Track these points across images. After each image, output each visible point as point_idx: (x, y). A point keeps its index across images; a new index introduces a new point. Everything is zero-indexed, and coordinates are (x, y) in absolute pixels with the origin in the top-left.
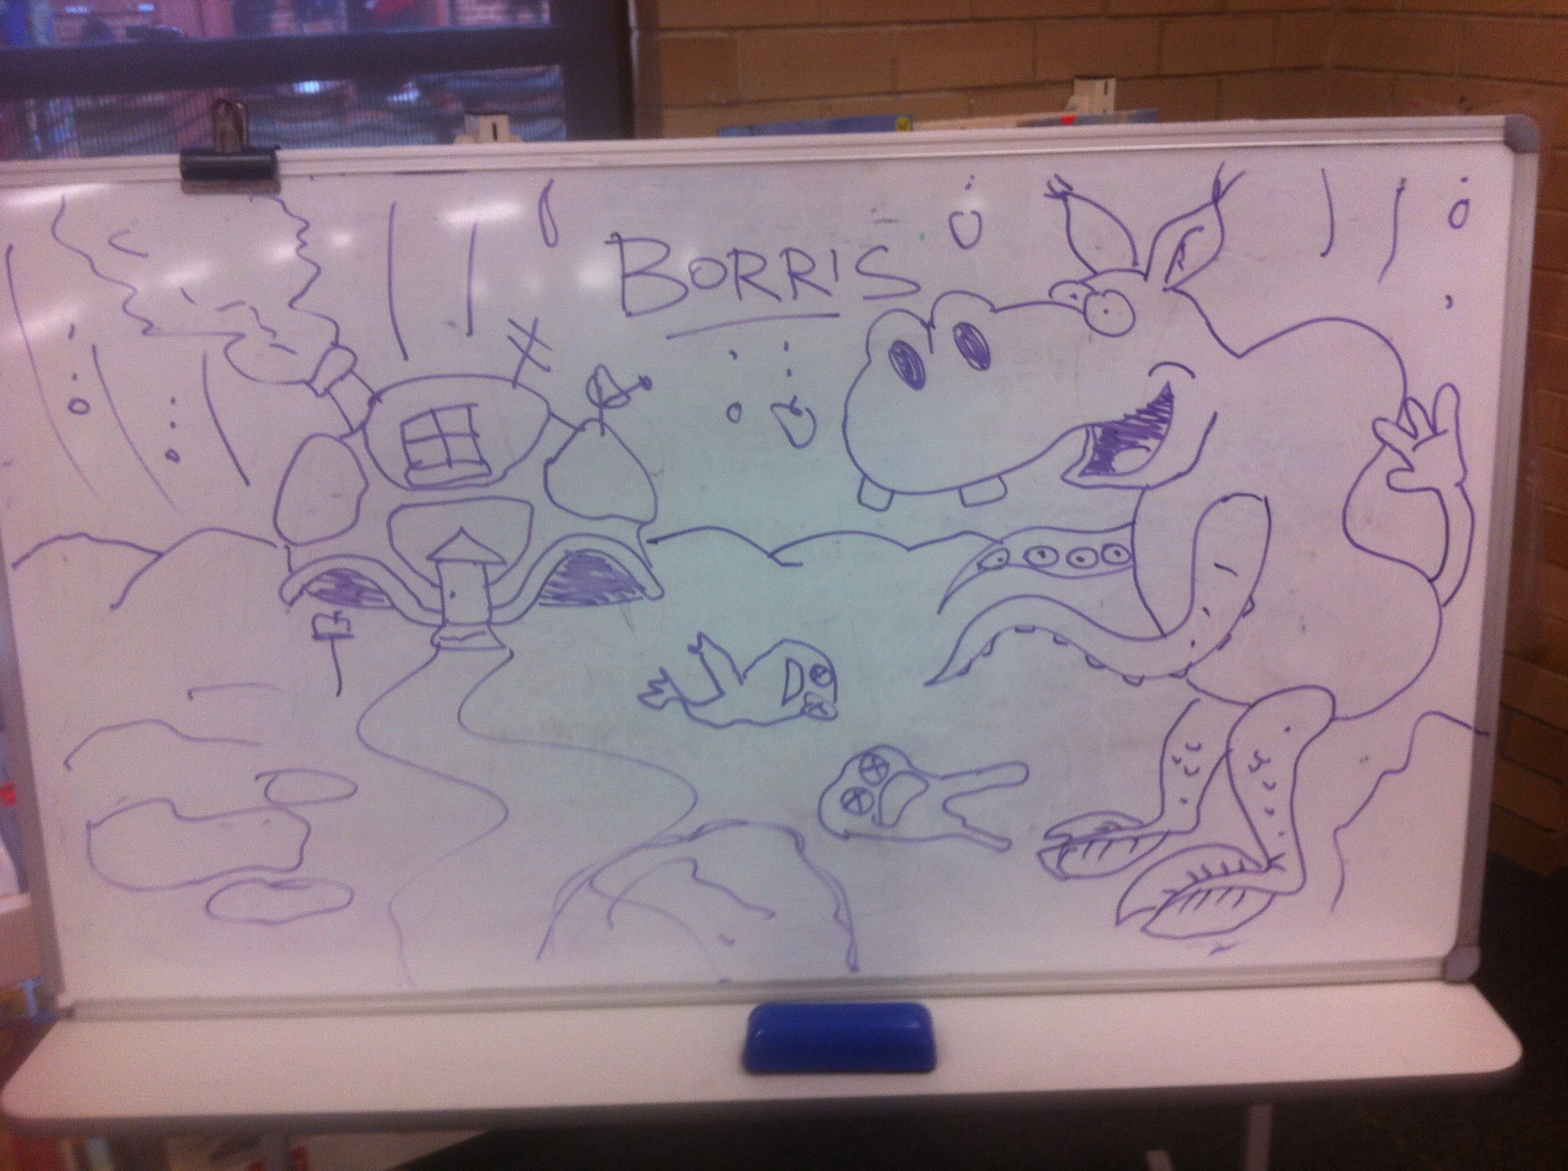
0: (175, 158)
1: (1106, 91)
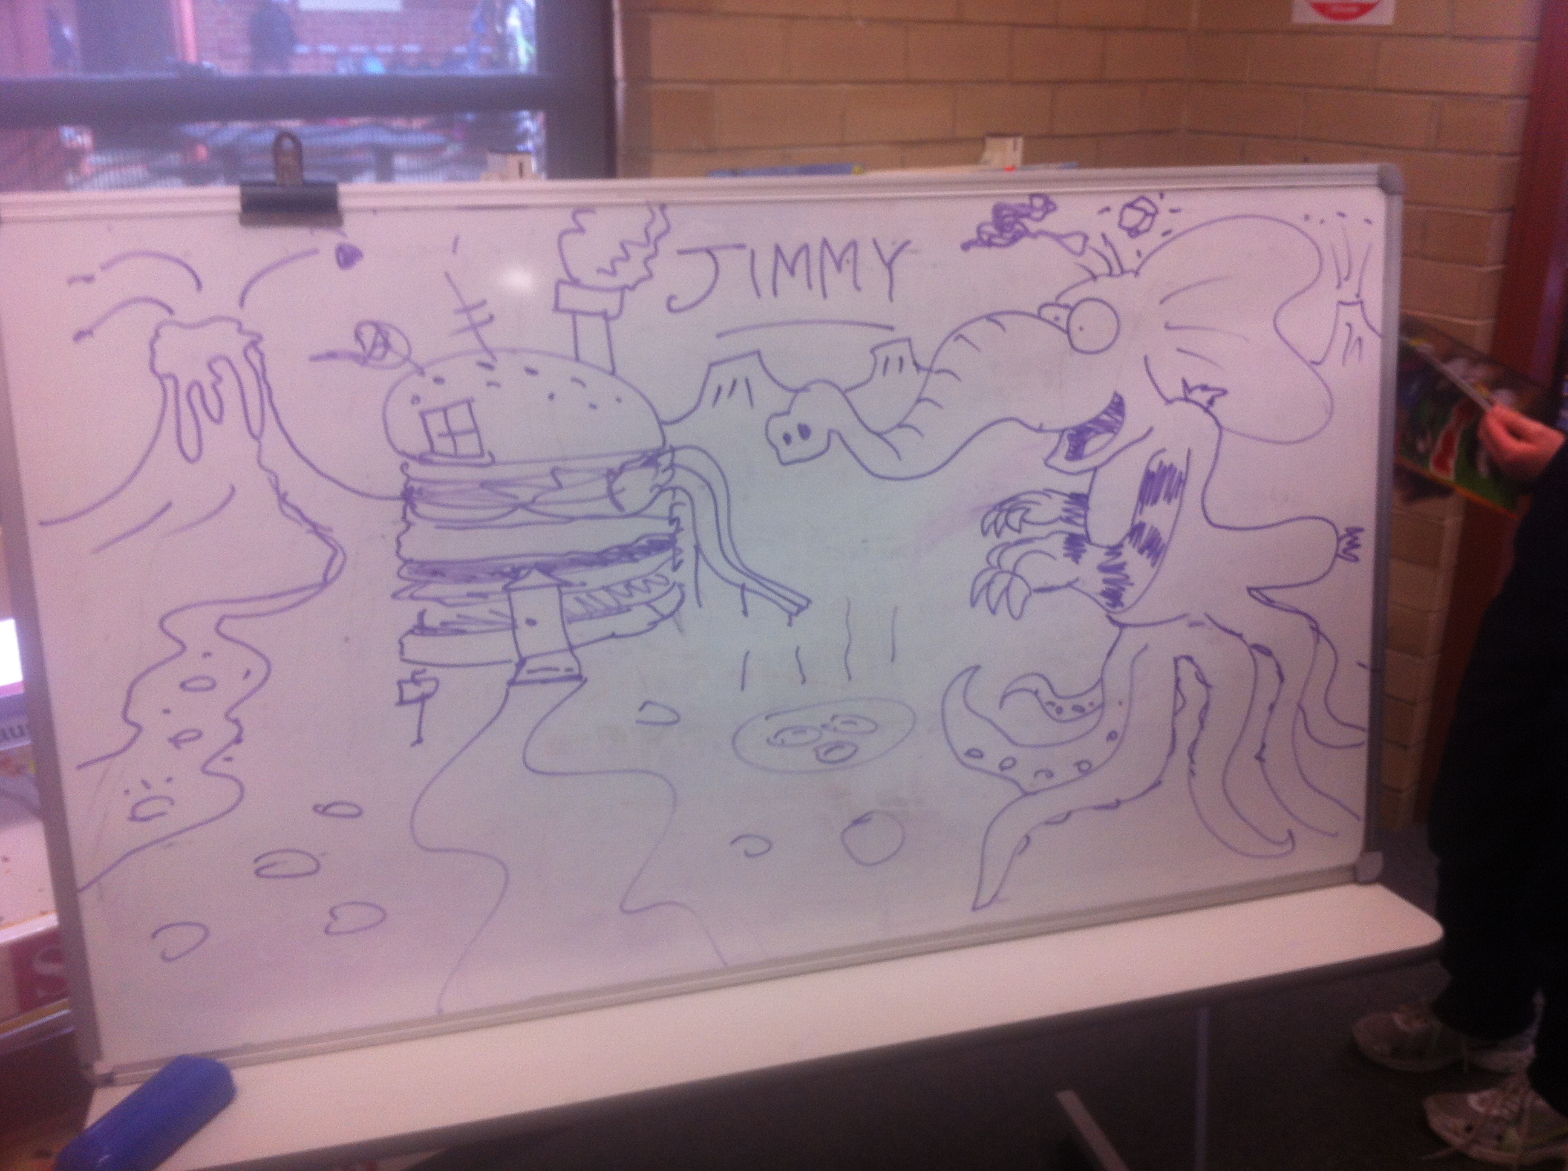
0: (235, 191)
1: (1015, 148)
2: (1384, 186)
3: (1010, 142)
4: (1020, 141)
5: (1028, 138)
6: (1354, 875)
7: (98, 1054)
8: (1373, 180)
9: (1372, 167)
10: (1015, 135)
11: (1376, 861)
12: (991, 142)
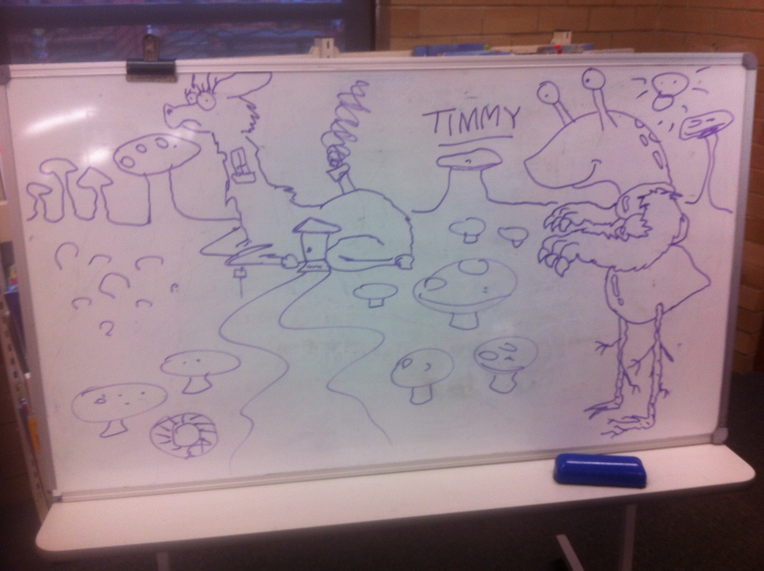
1: (567, 37)
2: (746, 65)
3: (565, 34)
4: (570, 33)
5: (574, 33)
6: (712, 440)
7: (55, 487)
8: (740, 62)
9: (740, 55)
10: (568, 31)
11: (724, 434)
12: (556, 34)
